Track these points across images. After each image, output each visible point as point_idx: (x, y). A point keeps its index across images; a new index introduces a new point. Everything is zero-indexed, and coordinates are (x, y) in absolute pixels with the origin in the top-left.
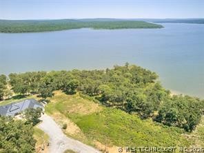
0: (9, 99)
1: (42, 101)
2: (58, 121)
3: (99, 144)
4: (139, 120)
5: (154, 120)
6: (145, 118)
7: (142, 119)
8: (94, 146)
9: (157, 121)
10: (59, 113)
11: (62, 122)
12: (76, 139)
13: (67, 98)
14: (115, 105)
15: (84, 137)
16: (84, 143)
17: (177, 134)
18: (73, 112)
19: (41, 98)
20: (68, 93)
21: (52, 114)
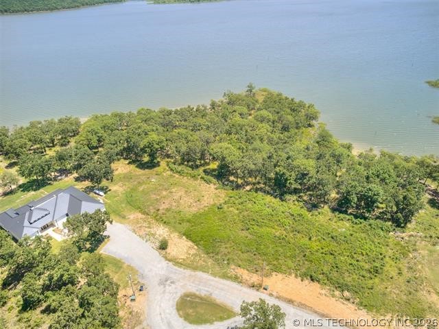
0: (11, 192)
1: (91, 189)
2: (142, 233)
3: (244, 273)
4: (304, 212)
5: (334, 210)
6: (315, 206)
7: (309, 210)
8: (236, 279)
9: (341, 212)
10: (140, 215)
11: (153, 235)
12: (195, 269)
13: (143, 178)
14: (248, 184)
15: (210, 262)
16: (214, 275)
17: (382, 233)
18: (168, 210)
19: (87, 183)
20: (142, 166)
21: (124, 217)
